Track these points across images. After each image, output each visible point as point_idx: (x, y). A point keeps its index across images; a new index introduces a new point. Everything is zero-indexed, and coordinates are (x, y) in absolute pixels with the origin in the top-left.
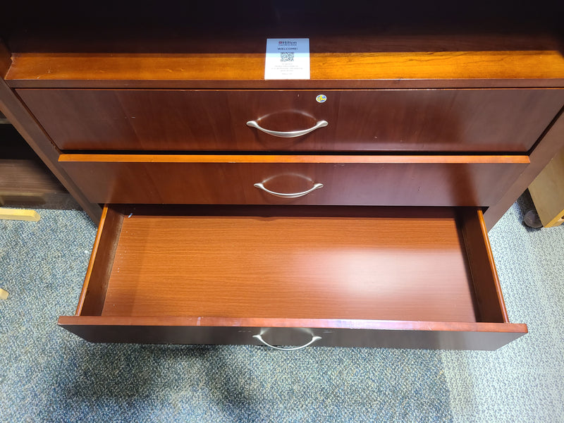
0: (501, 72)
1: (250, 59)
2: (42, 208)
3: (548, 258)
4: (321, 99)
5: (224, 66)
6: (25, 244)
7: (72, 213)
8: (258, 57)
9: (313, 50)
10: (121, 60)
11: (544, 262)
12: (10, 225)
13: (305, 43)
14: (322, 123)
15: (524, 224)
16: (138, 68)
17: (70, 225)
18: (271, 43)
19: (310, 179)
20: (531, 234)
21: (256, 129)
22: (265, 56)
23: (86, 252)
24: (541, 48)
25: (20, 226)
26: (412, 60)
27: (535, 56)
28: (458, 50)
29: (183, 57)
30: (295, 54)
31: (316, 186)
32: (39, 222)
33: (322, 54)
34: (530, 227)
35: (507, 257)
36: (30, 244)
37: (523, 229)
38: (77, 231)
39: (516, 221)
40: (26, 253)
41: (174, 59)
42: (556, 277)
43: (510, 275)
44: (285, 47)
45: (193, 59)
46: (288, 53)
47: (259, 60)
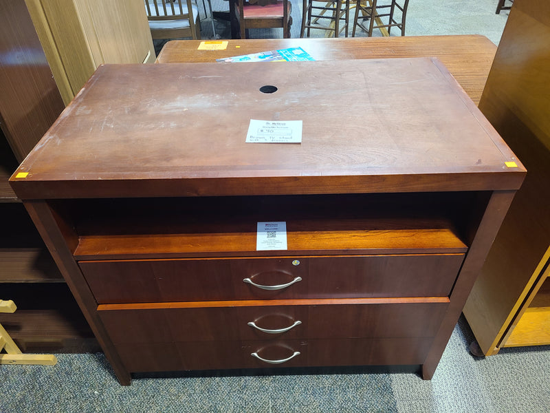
0: (413, 244)
1: (246, 237)
2: (59, 353)
3: (495, 383)
4: (296, 263)
5: (227, 242)
6: (41, 386)
7: (85, 356)
8: (252, 235)
9: (289, 230)
10: (157, 239)
11: (492, 388)
12: (29, 370)
13: (283, 225)
14: (298, 279)
15: (471, 354)
16: (169, 244)
17: (83, 368)
18: (260, 225)
19: (291, 318)
20: (478, 362)
21: (250, 284)
22: (256, 235)
23: (96, 392)
24: (438, 227)
25: (38, 370)
26: (354, 236)
27: (434, 233)
28: (385, 229)
29: (199, 236)
30: (277, 233)
31: (296, 323)
32: (55, 366)
33: (295, 233)
34: (476, 357)
35: (461, 384)
36: (46, 387)
37: (471, 359)
38: (88, 374)
39: (465, 351)
40: (41, 396)
41: (194, 238)
42: (504, 401)
43: (466, 400)
44: (270, 228)
45: (207, 237)
46: (272, 232)
47: (252, 237)
